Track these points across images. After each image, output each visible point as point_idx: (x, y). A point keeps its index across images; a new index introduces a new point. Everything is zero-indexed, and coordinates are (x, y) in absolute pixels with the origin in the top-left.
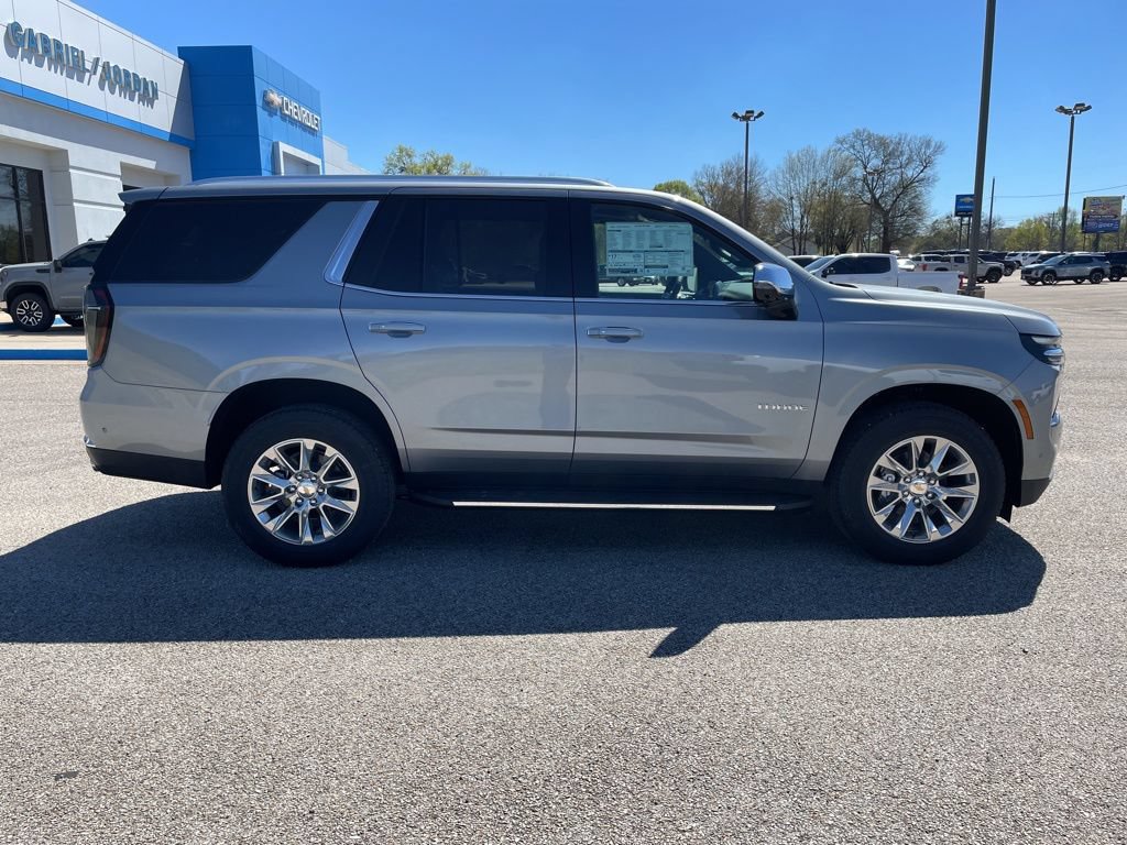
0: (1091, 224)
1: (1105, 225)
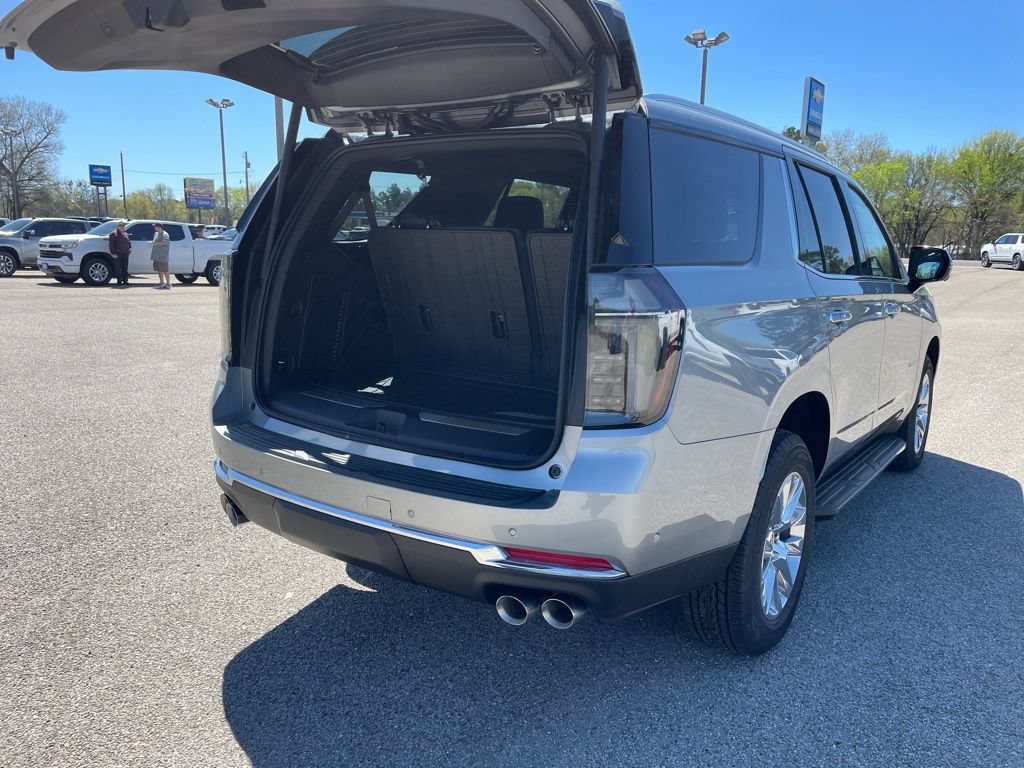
0: (194, 201)
1: (204, 203)
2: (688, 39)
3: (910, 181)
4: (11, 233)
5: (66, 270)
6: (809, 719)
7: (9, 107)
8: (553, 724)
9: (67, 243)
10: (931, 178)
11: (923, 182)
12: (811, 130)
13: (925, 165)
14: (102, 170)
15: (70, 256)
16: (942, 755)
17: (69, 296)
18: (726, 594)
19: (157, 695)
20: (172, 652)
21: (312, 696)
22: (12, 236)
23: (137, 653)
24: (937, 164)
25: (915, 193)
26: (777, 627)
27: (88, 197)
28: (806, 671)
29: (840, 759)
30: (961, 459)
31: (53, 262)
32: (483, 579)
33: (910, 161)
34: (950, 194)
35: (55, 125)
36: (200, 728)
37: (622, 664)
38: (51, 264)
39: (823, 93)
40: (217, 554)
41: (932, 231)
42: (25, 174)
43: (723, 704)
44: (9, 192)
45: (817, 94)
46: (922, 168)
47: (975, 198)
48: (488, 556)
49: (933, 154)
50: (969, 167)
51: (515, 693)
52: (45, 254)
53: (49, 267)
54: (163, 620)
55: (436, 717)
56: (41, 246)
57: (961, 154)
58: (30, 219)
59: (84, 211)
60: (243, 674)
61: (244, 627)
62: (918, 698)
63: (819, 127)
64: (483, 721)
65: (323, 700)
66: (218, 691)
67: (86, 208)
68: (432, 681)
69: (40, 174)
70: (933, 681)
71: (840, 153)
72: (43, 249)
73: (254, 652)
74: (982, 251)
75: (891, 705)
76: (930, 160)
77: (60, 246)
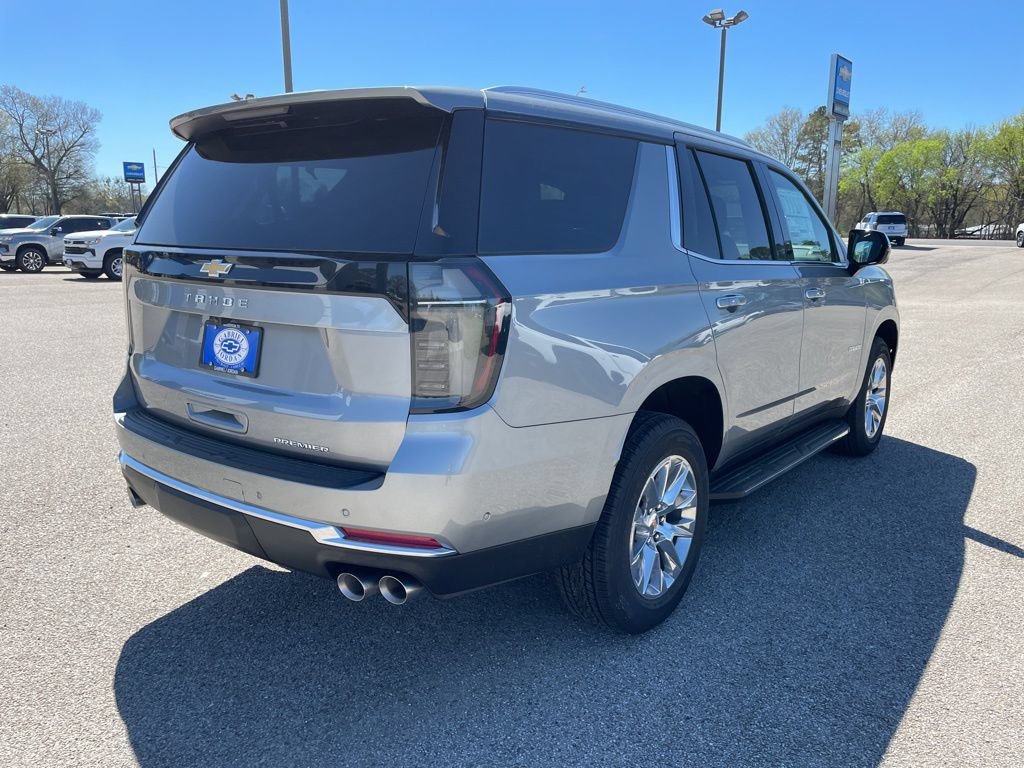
2: (706, 19)
3: (948, 159)
4: (37, 230)
5: (90, 265)
6: (668, 695)
7: (46, 107)
8: (417, 697)
9: (90, 240)
10: (971, 155)
11: (962, 160)
12: (837, 109)
13: (963, 143)
14: (135, 167)
15: (93, 252)
16: (788, 732)
17: (91, 291)
18: (592, 574)
19: (55, 665)
20: (80, 626)
21: (196, 668)
22: (39, 233)
23: (48, 626)
24: (976, 142)
25: (952, 172)
26: (658, 607)
27: (126, 194)
28: (682, 649)
29: (684, 733)
30: (922, 444)
31: (77, 258)
32: (322, 558)
33: (948, 138)
34: (990, 172)
35: (91, 124)
36: (84, 695)
37: (503, 641)
38: (75, 260)
39: (850, 70)
40: (149, 536)
41: (971, 211)
42: (63, 172)
43: (588, 680)
44: (47, 189)
45: (844, 71)
46: (960, 146)
47: (1016, 175)
48: (325, 535)
49: (971, 131)
50: (1010, 144)
51: (390, 667)
52: (71, 251)
53: (74, 263)
54: (80, 597)
55: (307, 689)
56: (66, 242)
57: (1002, 130)
58: (58, 216)
59: (122, 208)
60: (139, 647)
61: (153, 604)
62: (784, 677)
63: (846, 105)
64: (351, 694)
65: (206, 672)
66: (113, 663)
67: (123, 205)
68: (313, 656)
69: (77, 173)
70: (806, 661)
71: (874, 132)
72: (67, 245)
73: (156, 627)
74: (1018, 230)
75: (755, 683)
76: (968, 137)
77: (82, 243)
